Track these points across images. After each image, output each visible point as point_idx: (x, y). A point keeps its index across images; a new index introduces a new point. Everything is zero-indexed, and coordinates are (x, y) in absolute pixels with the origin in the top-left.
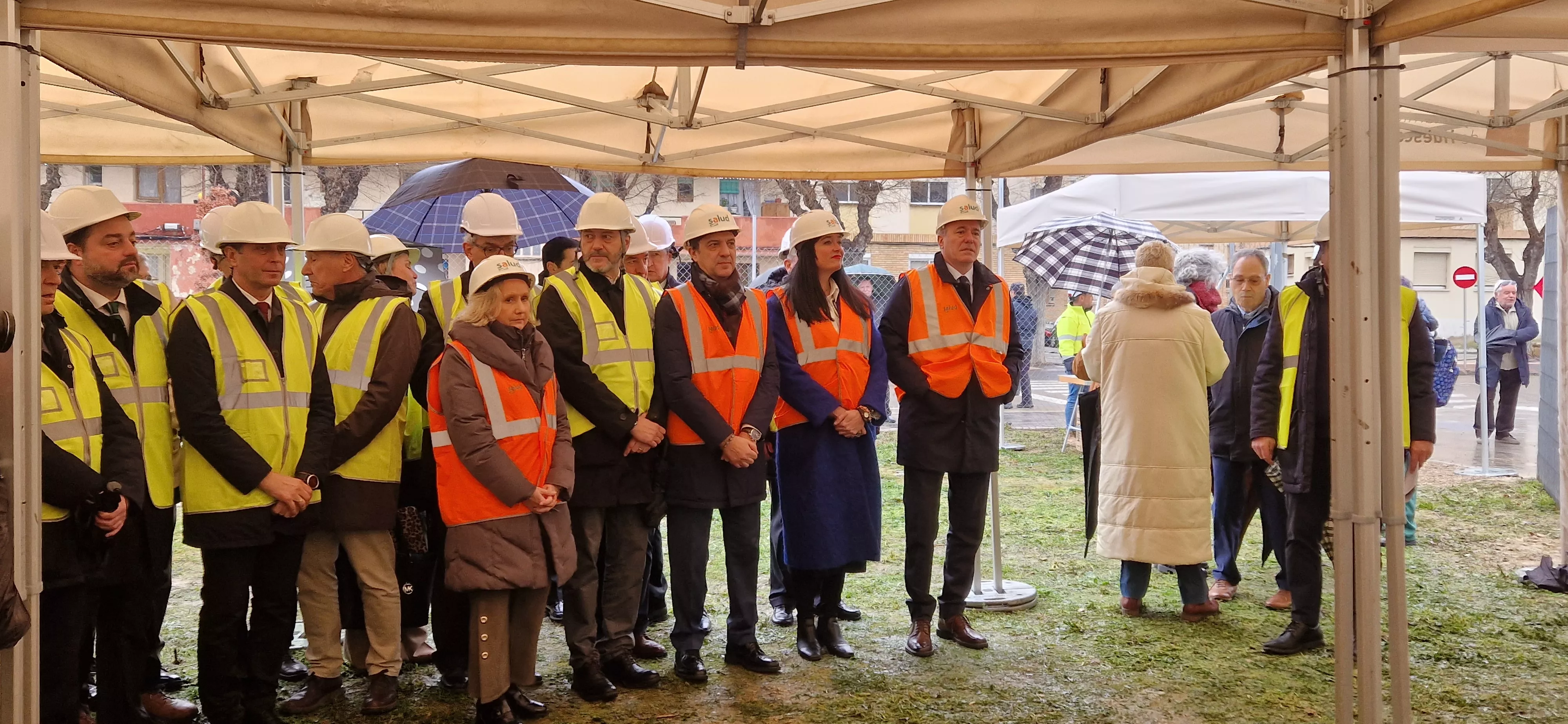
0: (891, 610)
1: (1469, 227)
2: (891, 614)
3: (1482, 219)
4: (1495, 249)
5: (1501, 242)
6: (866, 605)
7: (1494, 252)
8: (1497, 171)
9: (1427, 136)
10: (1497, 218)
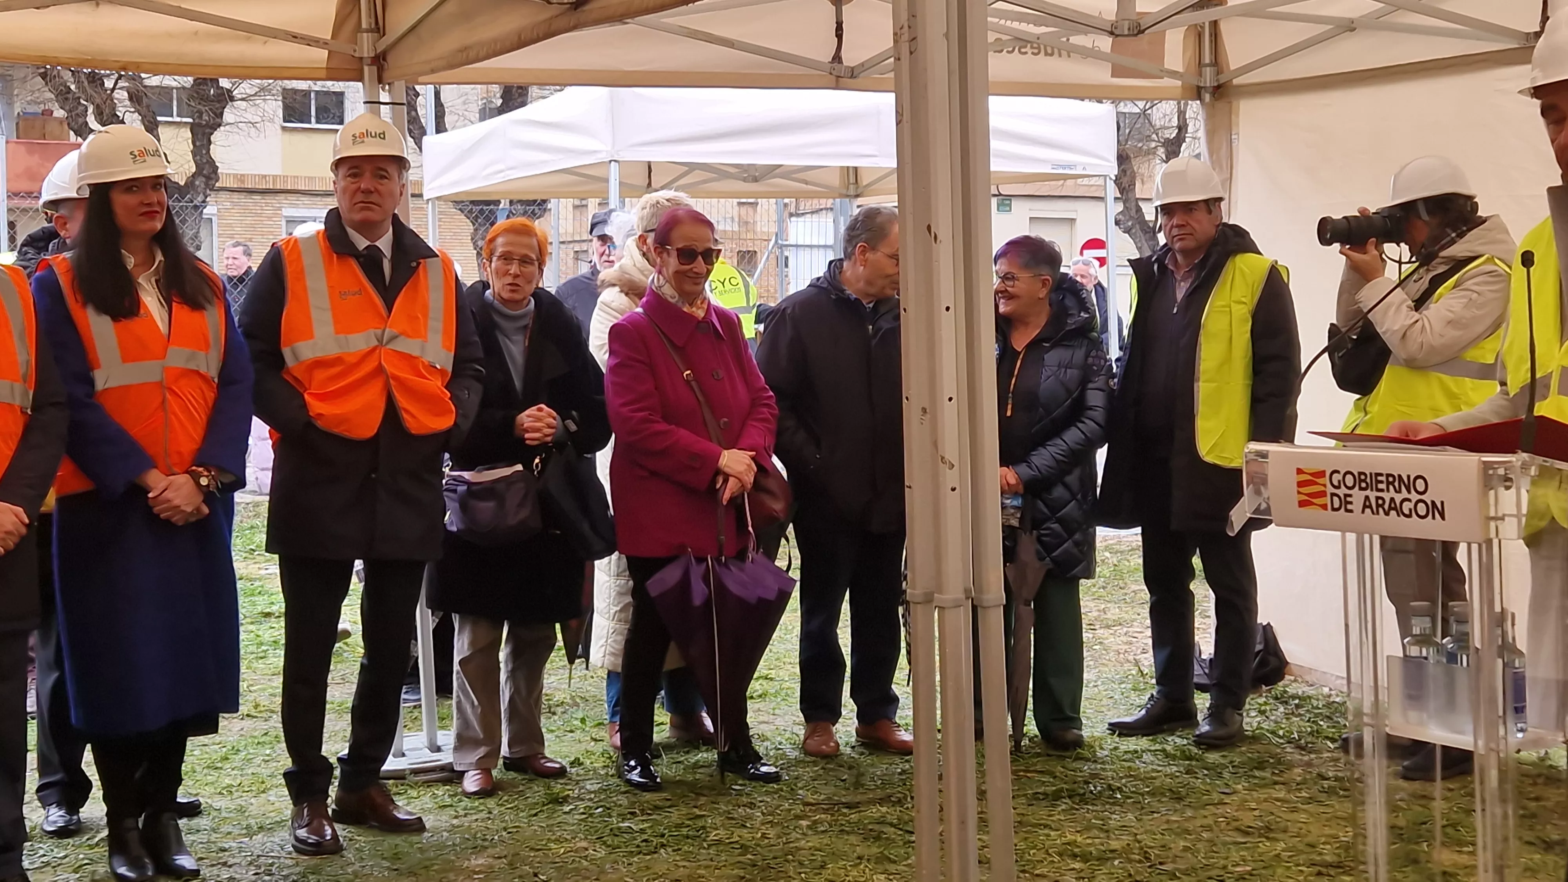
0: (254, 794)
1: (1093, 181)
2: (253, 800)
3: (1113, 170)
4: (1133, 213)
5: (1141, 204)
6: (210, 789)
7: (1131, 218)
8: (1132, 100)
9: (1035, 45)
10: (1135, 168)
